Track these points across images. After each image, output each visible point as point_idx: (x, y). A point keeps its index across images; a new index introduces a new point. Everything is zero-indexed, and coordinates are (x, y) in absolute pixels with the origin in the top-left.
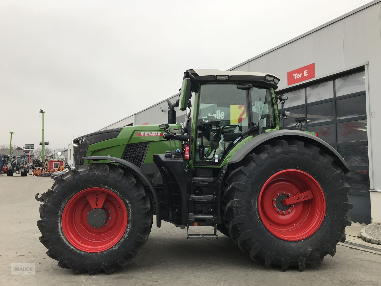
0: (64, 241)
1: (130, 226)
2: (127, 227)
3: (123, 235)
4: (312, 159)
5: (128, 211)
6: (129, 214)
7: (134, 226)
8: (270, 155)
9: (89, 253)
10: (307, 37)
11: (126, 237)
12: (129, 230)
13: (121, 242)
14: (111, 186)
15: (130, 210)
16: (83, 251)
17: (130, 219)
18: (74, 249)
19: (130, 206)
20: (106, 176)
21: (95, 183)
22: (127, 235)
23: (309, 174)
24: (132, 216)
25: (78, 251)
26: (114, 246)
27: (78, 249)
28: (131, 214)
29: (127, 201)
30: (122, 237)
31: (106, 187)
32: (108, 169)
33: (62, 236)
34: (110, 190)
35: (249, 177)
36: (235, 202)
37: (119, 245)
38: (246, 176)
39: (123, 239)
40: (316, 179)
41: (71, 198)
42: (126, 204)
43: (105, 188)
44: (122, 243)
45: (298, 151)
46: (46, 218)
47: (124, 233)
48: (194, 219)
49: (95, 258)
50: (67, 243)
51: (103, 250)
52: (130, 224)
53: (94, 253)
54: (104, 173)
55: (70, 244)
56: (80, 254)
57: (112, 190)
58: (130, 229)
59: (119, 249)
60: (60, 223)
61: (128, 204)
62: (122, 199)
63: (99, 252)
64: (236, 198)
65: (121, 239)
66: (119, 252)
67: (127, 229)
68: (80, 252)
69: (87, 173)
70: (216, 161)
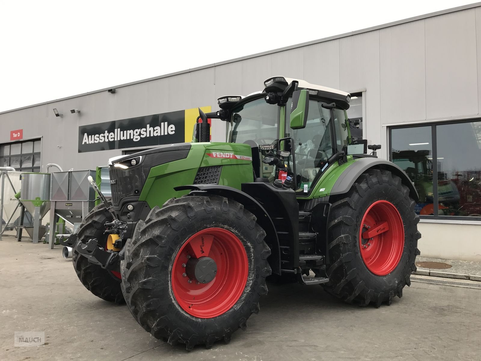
0: (176, 307)
1: (252, 277)
2: (248, 278)
3: (244, 290)
4: (397, 189)
5: (249, 257)
6: (250, 261)
7: (257, 276)
8: (369, 185)
9: (206, 319)
10: (296, 49)
11: (248, 291)
12: (251, 282)
13: (243, 298)
14: (231, 224)
15: (253, 255)
16: (199, 318)
17: (252, 267)
18: (189, 317)
19: (252, 250)
20: (226, 211)
21: (214, 222)
22: (250, 289)
23: (394, 204)
24: (254, 263)
25: (194, 319)
26: (234, 305)
27: (193, 316)
28: (253, 261)
29: (249, 244)
30: (244, 292)
31: (226, 226)
32: (227, 203)
33: (174, 301)
34: (229, 230)
35: (354, 209)
36: (344, 238)
37: (240, 303)
38: (352, 208)
39: (245, 295)
40: (398, 210)
41: (183, 244)
42: (248, 248)
43: (223, 228)
44: (244, 300)
45: (388, 181)
46: (153, 277)
47: (246, 287)
48: (305, 261)
49: (216, 324)
50: (179, 309)
51: (222, 313)
52: (253, 274)
53: (213, 318)
54: (224, 208)
55: (183, 310)
56: (197, 322)
57: (232, 230)
58: (252, 280)
59: (242, 308)
60: (170, 282)
61: (249, 247)
62: (243, 241)
63: (218, 316)
64: (343, 234)
65: (242, 295)
66: (242, 312)
67: (248, 281)
68: (196, 320)
69: (203, 208)
70: (305, 191)
